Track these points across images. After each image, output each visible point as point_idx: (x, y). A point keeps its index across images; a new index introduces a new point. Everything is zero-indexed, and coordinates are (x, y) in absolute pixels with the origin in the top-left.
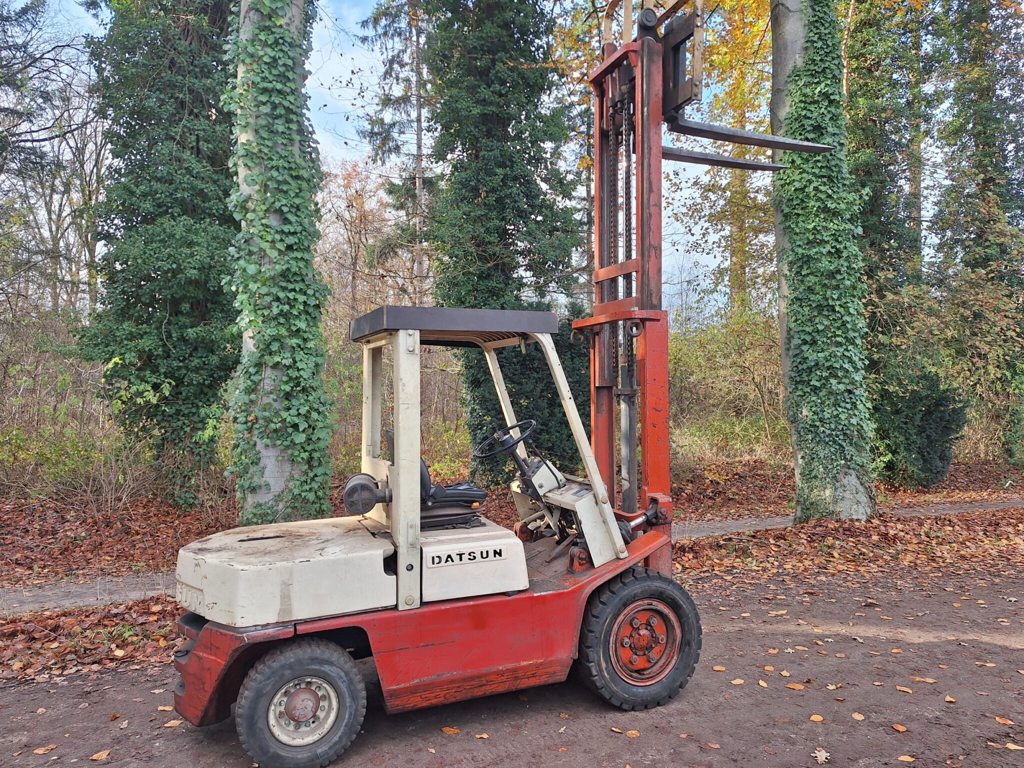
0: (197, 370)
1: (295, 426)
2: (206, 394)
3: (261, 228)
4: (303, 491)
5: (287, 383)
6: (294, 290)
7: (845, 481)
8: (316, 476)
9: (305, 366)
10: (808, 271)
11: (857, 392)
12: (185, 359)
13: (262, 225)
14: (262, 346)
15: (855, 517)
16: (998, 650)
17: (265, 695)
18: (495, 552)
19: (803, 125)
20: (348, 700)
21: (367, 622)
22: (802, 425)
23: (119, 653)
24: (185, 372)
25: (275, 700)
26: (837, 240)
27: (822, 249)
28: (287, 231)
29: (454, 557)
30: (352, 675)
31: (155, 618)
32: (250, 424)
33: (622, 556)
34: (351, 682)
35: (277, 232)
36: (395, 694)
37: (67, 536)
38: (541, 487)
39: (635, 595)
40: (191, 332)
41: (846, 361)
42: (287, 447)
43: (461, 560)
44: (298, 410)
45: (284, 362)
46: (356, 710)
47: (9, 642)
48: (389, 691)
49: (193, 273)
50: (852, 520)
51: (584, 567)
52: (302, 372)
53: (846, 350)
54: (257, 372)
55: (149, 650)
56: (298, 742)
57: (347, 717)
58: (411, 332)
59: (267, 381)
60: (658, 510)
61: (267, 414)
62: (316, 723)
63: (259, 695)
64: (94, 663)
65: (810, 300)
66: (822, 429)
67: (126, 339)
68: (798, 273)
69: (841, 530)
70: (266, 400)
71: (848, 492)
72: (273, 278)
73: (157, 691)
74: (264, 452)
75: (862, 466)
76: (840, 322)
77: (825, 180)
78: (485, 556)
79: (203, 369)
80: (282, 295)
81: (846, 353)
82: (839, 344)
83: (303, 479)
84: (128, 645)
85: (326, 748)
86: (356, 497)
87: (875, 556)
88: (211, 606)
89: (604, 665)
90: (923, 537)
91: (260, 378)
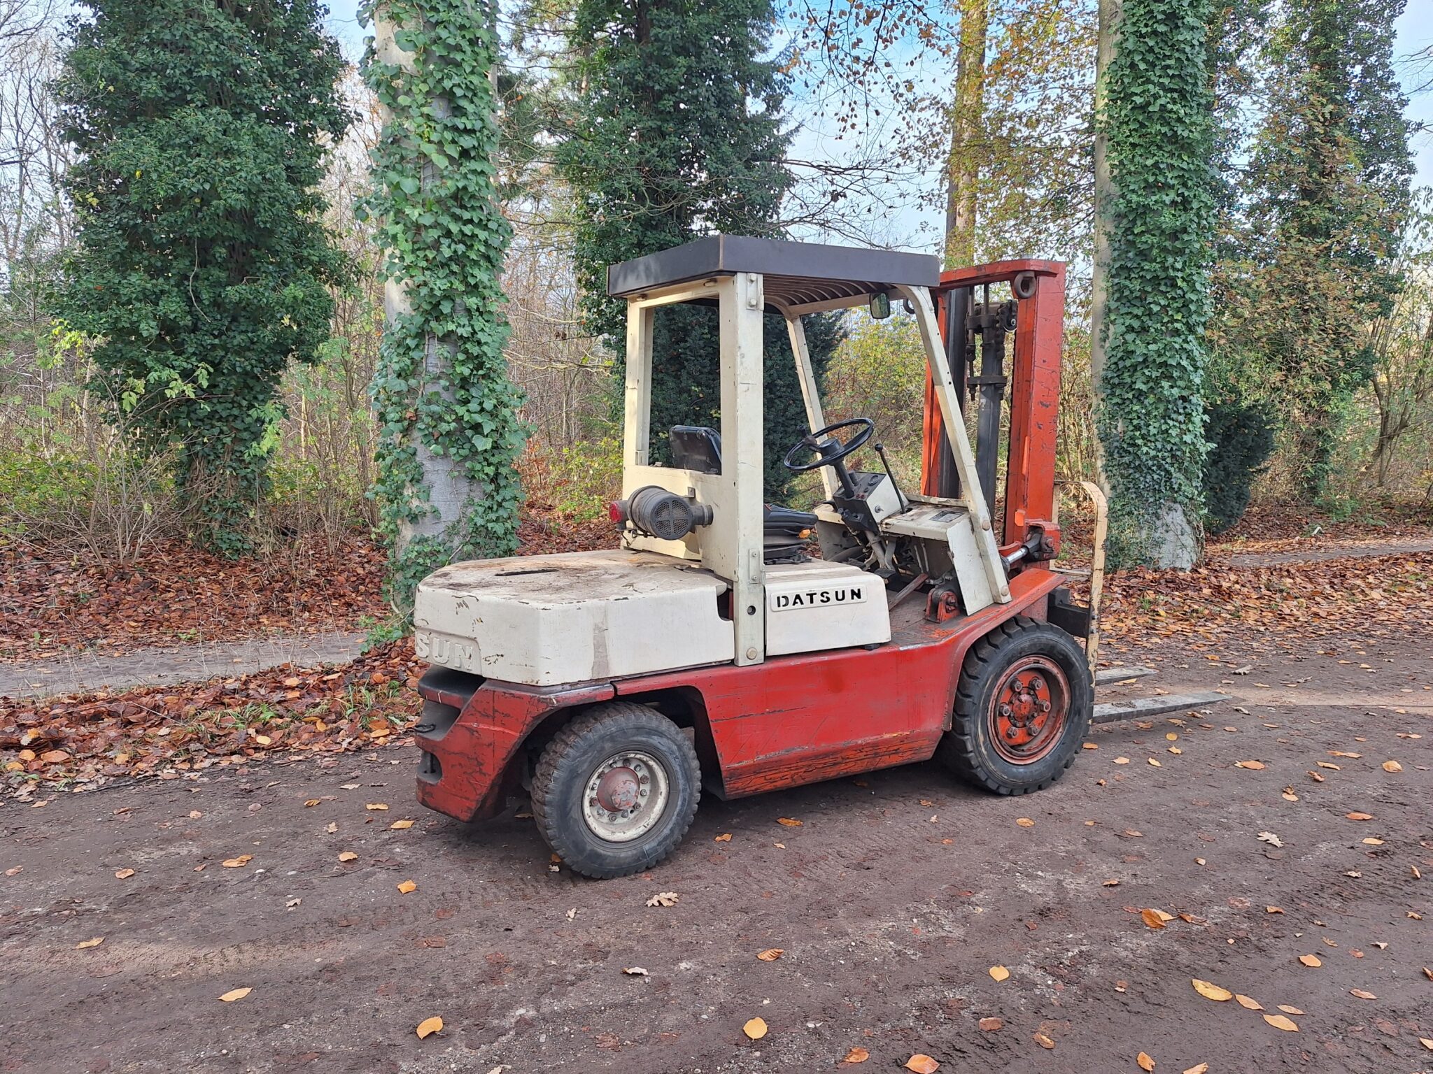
0: (240, 351)
1: (477, 428)
2: (252, 389)
3: (421, 120)
4: (488, 521)
5: (463, 363)
6: (471, 221)
7: (1168, 519)
8: (504, 500)
9: (489, 339)
10: (1143, 228)
11: (1194, 399)
12: (221, 334)
13: (422, 115)
14: (426, 307)
15: (1178, 565)
16: (1414, 720)
17: (578, 775)
18: (853, 592)
19: (1151, 12)
20: (681, 782)
21: (702, 680)
22: (1116, 444)
23: (264, 740)
24: (223, 353)
25: (591, 783)
26: (1185, 185)
27: (1165, 198)
28: (461, 127)
29: (803, 597)
30: (685, 749)
31: (297, 694)
32: (406, 423)
33: (1004, 600)
34: (684, 758)
35: (446, 127)
36: (737, 774)
37: (63, 593)
38: (878, 510)
39: (1023, 650)
40: (232, 293)
41: (1184, 357)
42: (465, 458)
43: (812, 602)
44: (481, 404)
45: (460, 331)
46: (691, 794)
47: (93, 729)
48: (729, 770)
49: (236, 199)
50: (1174, 569)
51: (951, 614)
52: (485, 348)
53: (1186, 341)
54: (417, 346)
55: (305, 736)
56: (619, 836)
57: (679, 803)
58: (754, 276)
59: (431, 360)
60: (1043, 541)
61: (434, 408)
62: (635, 813)
63: (573, 775)
64: (233, 753)
65: (1143, 269)
66: (1145, 449)
67: (137, 299)
68: (1129, 230)
69: (1162, 581)
70: (430, 389)
71: (1171, 533)
72: (439, 201)
73: (350, 787)
74: (428, 465)
75: (1191, 499)
76: (1182, 301)
77: (1175, 95)
78: (840, 597)
79: (249, 350)
80: (454, 228)
81: (1185, 346)
82: (1177, 333)
83: (487, 504)
84: (271, 729)
85: (654, 844)
86: (664, 516)
87: (1210, 613)
88: (492, 659)
89: (981, 738)
90: (1264, 591)
91: (422, 354)
